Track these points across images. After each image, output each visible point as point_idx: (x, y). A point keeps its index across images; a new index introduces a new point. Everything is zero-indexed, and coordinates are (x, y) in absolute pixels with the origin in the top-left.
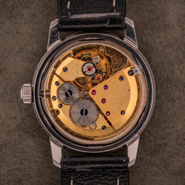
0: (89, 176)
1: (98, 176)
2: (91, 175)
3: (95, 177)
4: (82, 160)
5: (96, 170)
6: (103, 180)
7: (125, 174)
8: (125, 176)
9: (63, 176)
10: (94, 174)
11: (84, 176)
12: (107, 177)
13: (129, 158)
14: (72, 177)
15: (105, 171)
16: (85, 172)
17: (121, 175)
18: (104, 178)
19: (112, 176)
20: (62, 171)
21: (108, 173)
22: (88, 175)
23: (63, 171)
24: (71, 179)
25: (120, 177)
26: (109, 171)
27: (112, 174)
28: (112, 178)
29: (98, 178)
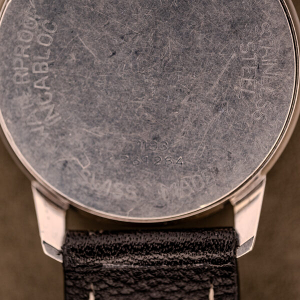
0: (136, 283)
1: (160, 283)
2: (140, 279)
3: (152, 286)
4: (118, 241)
5: (153, 268)
6: (173, 292)
7: (229, 276)
8: (229, 281)
9: (70, 283)
10: (149, 278)
11: (124, 282)
12: (183, 284)
13: (237, 235)
14: (92, 286)
15: (178, 270)
16: (125, 272)
17: (220, 280)
18: (175, 288)
19: (196, 282)
20: (66, 272)
21: (184, 274)
22: (133, 281)
23: (69, 271)
24: (91, 290)
25: (217, 284)
26: (188, 270)
27: (197, 277)
28: (196, 288)
29: (160, 287)
